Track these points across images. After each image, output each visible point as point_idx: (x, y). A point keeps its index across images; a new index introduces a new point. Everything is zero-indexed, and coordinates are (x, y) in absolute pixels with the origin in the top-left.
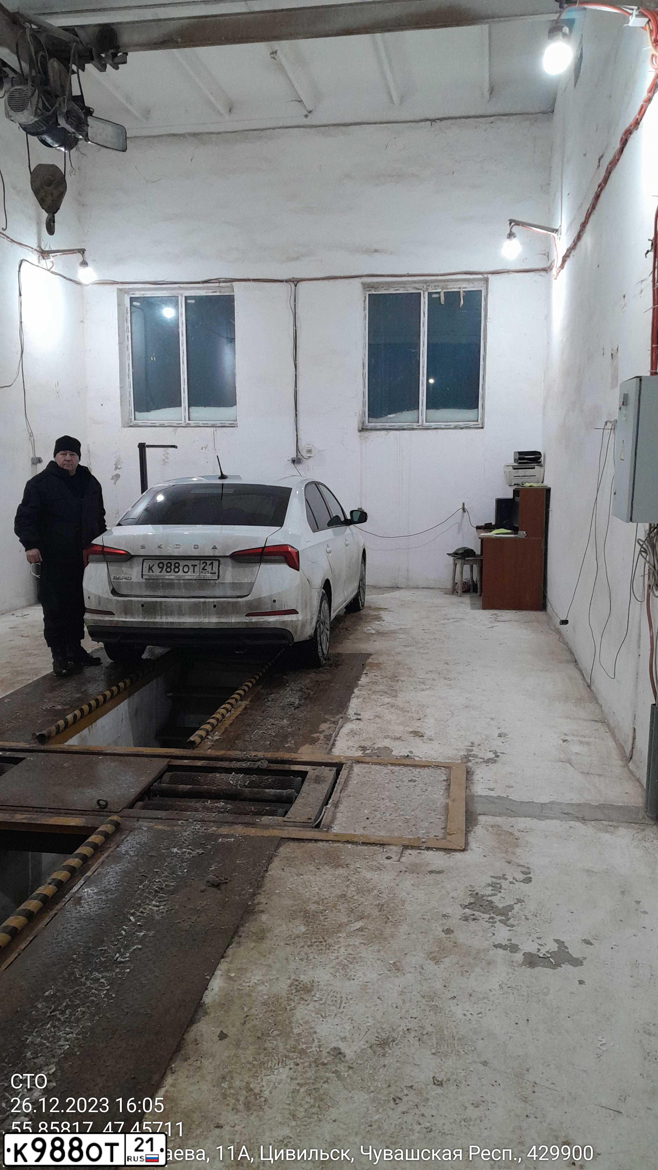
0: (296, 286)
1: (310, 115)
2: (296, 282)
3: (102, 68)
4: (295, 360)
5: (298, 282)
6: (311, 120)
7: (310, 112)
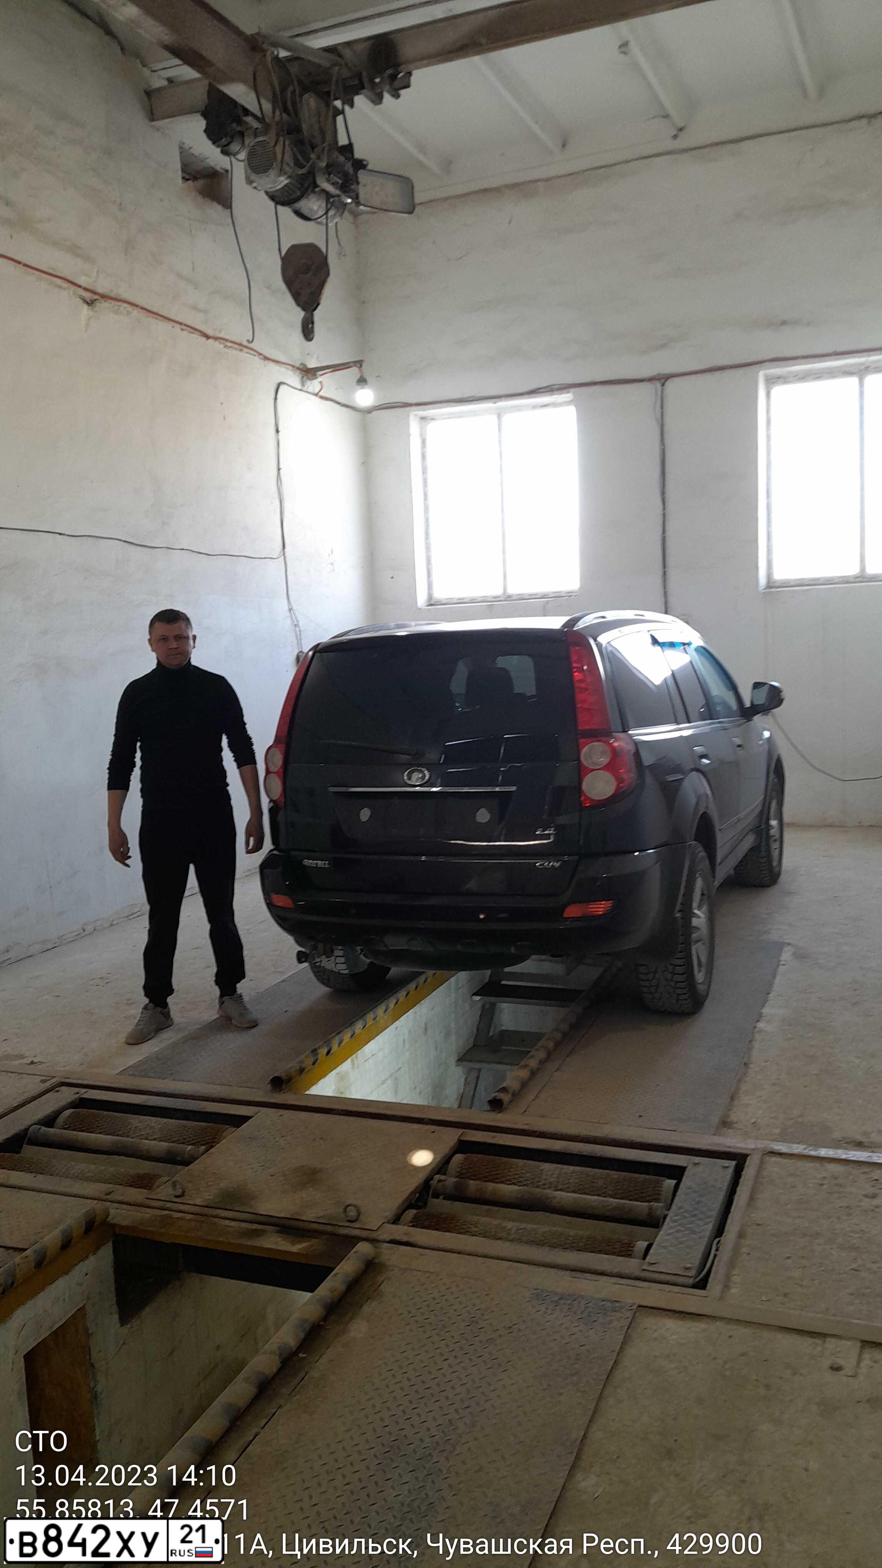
0: (663, 385)
1: (682, 135)
2: (663, 379)
3: (378, 99)
4: (663, 493)
5: (667, 379)
6: (684, 141)
7: (681, 130)
